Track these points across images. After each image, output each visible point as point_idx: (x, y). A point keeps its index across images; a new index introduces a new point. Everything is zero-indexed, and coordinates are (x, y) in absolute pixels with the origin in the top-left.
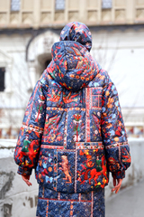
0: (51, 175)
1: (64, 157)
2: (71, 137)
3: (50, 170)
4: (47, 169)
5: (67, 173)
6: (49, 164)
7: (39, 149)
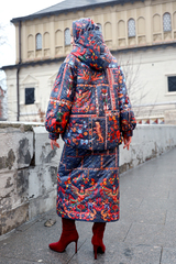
0: (86, 138)
1: (97, 123)
2: (101, 107)
3: (86, 134)
4: (82, 134)
5: (100, 135)
6: (84, 130)
7: (69, 119)
